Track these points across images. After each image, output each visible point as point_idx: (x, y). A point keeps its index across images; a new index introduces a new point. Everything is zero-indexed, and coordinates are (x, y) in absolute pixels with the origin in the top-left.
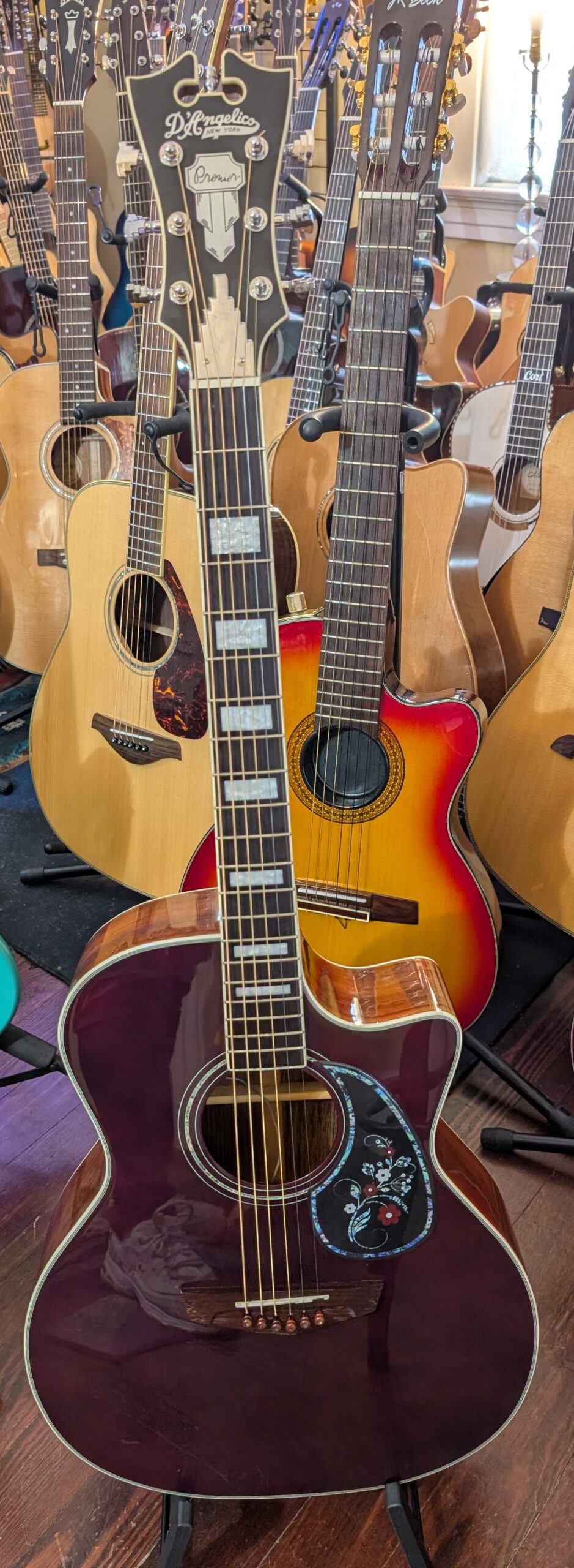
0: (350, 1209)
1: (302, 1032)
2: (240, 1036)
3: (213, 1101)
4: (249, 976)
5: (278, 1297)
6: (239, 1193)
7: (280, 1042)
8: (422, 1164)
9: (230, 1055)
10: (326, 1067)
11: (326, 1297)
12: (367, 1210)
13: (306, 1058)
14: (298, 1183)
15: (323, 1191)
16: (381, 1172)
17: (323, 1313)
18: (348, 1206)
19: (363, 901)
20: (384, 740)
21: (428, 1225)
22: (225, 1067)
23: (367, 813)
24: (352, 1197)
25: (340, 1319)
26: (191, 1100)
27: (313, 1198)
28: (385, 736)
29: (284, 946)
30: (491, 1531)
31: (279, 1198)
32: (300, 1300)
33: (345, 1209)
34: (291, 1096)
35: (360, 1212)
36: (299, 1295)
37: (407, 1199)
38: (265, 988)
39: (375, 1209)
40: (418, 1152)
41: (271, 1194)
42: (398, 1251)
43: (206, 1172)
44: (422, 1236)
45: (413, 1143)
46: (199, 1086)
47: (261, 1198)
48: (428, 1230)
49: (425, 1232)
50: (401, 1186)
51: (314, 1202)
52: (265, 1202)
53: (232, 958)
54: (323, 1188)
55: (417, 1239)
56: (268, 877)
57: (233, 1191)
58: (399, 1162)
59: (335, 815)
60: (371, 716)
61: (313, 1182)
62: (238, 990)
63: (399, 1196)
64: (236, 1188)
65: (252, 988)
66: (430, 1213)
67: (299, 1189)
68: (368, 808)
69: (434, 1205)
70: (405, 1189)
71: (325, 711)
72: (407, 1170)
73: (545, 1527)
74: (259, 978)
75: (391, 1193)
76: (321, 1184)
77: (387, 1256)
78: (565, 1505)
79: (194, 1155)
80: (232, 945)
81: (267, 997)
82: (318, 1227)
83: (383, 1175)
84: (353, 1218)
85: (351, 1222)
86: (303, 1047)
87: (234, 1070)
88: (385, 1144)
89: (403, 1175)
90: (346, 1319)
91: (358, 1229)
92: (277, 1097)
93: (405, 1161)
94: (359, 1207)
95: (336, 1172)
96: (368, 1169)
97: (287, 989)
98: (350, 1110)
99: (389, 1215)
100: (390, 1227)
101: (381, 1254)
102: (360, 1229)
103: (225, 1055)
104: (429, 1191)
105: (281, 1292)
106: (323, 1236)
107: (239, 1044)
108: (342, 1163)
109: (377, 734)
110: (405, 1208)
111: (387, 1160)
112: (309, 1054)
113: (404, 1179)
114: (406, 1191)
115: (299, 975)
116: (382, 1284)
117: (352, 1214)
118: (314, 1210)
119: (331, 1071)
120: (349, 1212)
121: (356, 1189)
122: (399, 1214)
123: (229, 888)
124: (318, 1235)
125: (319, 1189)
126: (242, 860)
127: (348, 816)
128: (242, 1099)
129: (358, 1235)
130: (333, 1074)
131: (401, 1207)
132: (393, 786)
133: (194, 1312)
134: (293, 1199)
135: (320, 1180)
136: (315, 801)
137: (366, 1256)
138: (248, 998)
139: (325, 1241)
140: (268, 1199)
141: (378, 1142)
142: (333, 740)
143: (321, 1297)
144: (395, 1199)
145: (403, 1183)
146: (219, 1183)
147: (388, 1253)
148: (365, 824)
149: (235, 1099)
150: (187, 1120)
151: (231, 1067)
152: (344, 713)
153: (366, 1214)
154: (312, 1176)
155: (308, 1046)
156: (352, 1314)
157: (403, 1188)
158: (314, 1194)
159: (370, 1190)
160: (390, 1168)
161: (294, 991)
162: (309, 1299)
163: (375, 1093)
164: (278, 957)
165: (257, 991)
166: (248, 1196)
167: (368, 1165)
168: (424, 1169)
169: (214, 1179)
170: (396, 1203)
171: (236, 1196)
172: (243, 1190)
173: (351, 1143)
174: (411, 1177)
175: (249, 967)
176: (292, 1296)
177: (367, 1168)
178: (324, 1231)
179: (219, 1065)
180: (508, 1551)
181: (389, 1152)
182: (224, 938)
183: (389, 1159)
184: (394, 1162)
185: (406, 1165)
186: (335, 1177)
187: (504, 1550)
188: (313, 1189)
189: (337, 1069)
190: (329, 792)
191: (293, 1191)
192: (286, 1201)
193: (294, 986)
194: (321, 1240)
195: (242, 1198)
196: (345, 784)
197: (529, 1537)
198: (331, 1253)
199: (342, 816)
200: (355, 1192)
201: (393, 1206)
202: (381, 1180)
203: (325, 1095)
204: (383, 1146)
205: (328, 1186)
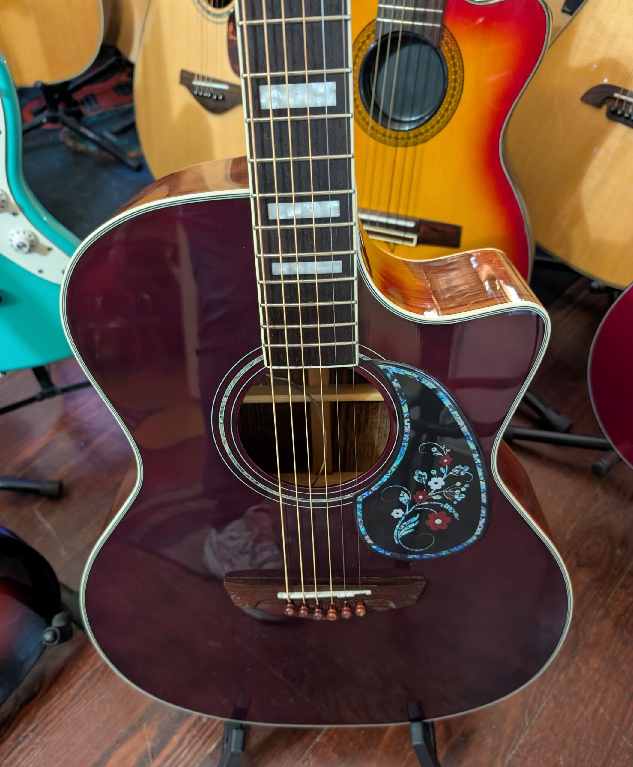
0: (398, 513)
1: (355, 324)
2: (278, 327)
3: (249, 399)
4: (288, 248)
5: (319, 590)
6: (280, 494)
7: (327, 335)
8: (480, 474)
9: (267, 349)
10: (382, 367)
11: (368, 592)
12: (415, 515)
13: (358, 355)
14: (343, 487)
15: (369, 496)
16: (434, 480)
17: (364, 604)
18: (395, 511)
19: (411, 225)
20: (444, 49)
21: (478, 531)
22: (261, 364)
23: (421, 134)
24: (401, 503)
25: (380, 609)
26: (225, 400)
27: (359, 502)
28: (447, 43)
29: (336, 204)
30: (489, 740)
31: (323, 501)
32: (341, 594)
33: (392, 514)
34: (338, 398)
35: (407, 518)
36: (341, 589)
37: (458, 507)
38: (310, 264)
39: (424, 515)
40: (478, 461)
41: (314, 497)
42: (444, 553)
43: (245, 473)
44: (470, 541)
45: (473, 451)
46: (232, 384)
47: (303, 500)
48: (478, 536)
49: (474, 538)
50: (455, 494)
51: (359, 506)
52: (308, 504)
53: (266, 220)
54: (370, 493)
55: (465, 544)
56: (316, 94)
57: (275, 493)
58: (455, 471)
59: (390, 137)
60: (435, 18)
61: (360, 487)
62: (274, 265)
63: (451, 503)
64: (277, 489)
65: (292, 264)
66: (482, 521)
67: (344, 493)
68: (422, 129)
69: (487, 514)
70: (459, 497)
71: (386, 13)
72: (463, 479)
73: (534, 739)
74: (302, 249)
75: (444, 501)
76: (368, 490)
77: (432, 558)
78: (550, 722)
79: (231, 456)
80: (265, 202)
81: (312, 276)
82: (363, 529)
83: (436, 483)
84: (400, 522)
85: (398, 526)
86: (356, 342)
87: (271, 367)
88: (441, 451)
89: (458, 484)
90: (385, 609)
91: (404, 533)
92: (322, 398)
93: (461, 470)
94: (407, 513)
95: (385, 478)
96: (420, 476)
97: (337, 267)
98: (405, 415)
99: (438, 521)
100: (440, 532)
101: (426, 556)
102: (407, 532)
103: (261, 349)
104: (484, 500)
105: (323, 585)
106: (367, 537)
107: (277, 336)
108: (393, 469)
109: (439, 42)
110: (456, 515)
111: (442, 469)
112: (361, 350)
113: (458, 488)
114: (459, 499)
115: (355, 248)
116: (424, 582)
117: (399, 519)
118: (359, 514)
119: (386, 371)
120: (396, 516)
121: (406, 495)
122: (449, 520)
123: (259, 111)
124: (363, 536)
125: (366, 494)
126: (277, 65)
127: (403, 139)
128: (282, 399)
129: (404, 539)
130: (389, 375)
131: (452, 514)
132: (450, 103)
133: (239, 598)
134: (338, 503)
135: (368, 485)
136: (372, 123)
137: (410, 557)
138: (287, 277)
139: (370, 541)
140: (311, 501)
141: (434, 449)
142: (393, 57)
143: (363, 592)
144: (447, 506)
145: (458, 492)
146: (260, 485)
147: (433, 555)
148: (419, 147)
149: (273, 399)
150: (221, 421)
151: (268, 365)
152: (406, 15)
153: (415, 519)
154: (359, 481)
155: (360, 342)
156: (393, 605)
157: (456, 496)
158: (360, 499)
159: (421, 497)
160: (445, 476)
161: (347, 269)
162: (350, 594)
163: (437, 397)
164: (326, 220)
165: (299, 268)
166: (288, 497)
167: (420, 473)
168: (482, 478)
169: (254, 481)
170: (447, 511)
171: (278, 498)
172: (283, 492)
173: (403, 450)
174: (466, 486)
175: (287, 235)
176: (334, 590)
177: (418, 476)
178: (368, 532)
179: (255, 361)
180: (504, 757)
181: (446, 461)
182: (254, 192)
183: (445, 468)
184: (450, 471)
185: (462, 474)
186: (384, 483)
187: (500, 755)
188: (359, 494)
189: (394, 369)
190: (385, 116)
191: (338, 495)
192: (330, 504)
193: (347, 262)
194: (366, 541)
195: (283, 498)
196: (401, 109)
197: (521, 746)
198: (375, 552)
199: (397, 138)
200: (404, 498)
201: (444, 513)
202: (434, 487)
203: (376, 396)
204: (439, 454)
205: (376, 491)
